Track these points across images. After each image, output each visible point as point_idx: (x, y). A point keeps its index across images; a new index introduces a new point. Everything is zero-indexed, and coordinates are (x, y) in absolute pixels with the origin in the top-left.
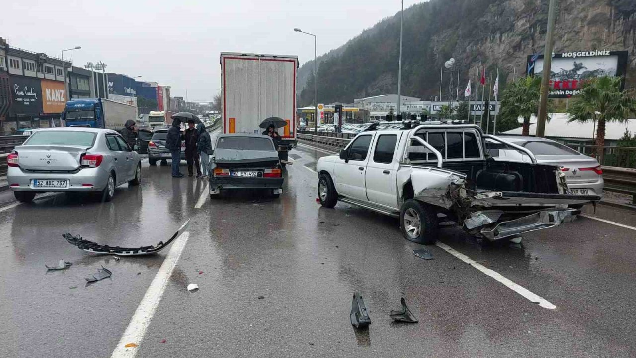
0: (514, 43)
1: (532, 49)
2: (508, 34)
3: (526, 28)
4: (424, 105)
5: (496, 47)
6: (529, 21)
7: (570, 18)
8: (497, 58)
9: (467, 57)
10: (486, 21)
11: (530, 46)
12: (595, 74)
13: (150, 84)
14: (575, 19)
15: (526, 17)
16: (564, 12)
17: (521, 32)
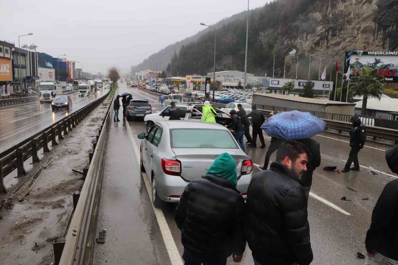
0: (315, 41)
1: (327, 46)
2: (311, 35)
3: (323, 32)
4: (257, 79)
5: (304, 43)
6: (325, 27)
7: (350, 27)
8: (304, 50)
9: (285, 48)
10: (297, 25)
11: (325, 44)
12: (389, 67)
13: (62, 60)
14: (353, 29)
15: (323, 25)
16: (346, 23)
17: (320, 34)
